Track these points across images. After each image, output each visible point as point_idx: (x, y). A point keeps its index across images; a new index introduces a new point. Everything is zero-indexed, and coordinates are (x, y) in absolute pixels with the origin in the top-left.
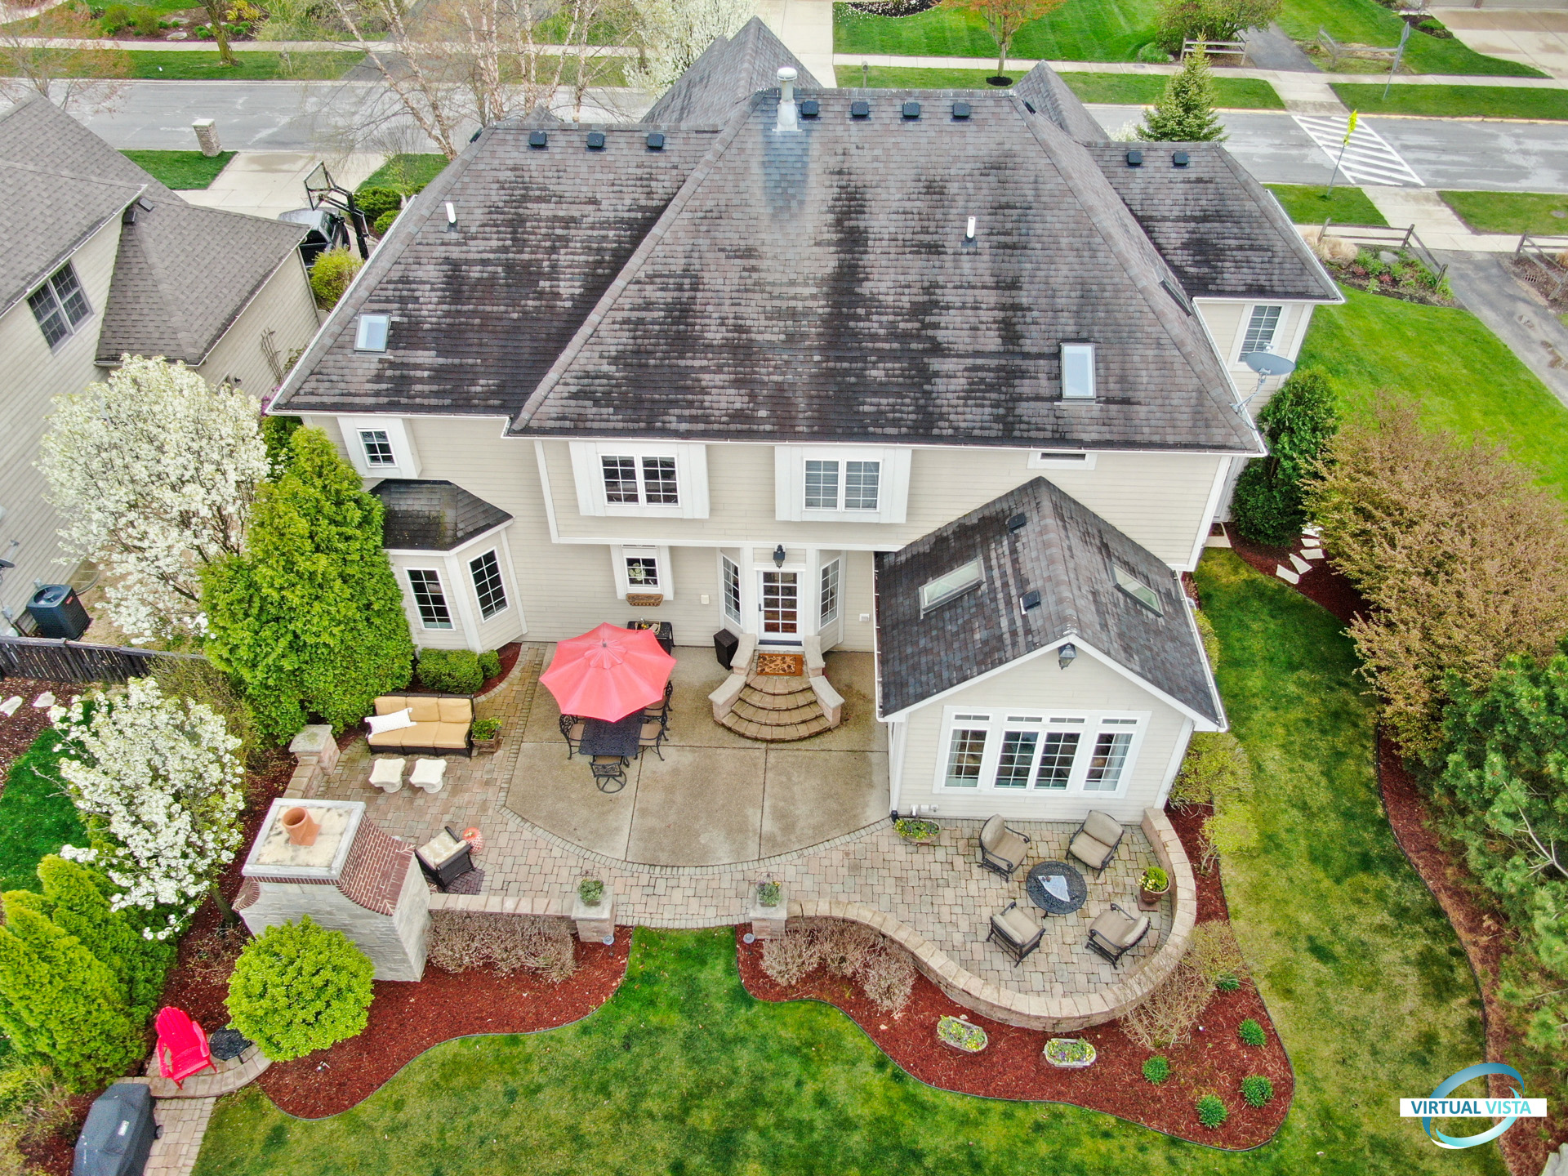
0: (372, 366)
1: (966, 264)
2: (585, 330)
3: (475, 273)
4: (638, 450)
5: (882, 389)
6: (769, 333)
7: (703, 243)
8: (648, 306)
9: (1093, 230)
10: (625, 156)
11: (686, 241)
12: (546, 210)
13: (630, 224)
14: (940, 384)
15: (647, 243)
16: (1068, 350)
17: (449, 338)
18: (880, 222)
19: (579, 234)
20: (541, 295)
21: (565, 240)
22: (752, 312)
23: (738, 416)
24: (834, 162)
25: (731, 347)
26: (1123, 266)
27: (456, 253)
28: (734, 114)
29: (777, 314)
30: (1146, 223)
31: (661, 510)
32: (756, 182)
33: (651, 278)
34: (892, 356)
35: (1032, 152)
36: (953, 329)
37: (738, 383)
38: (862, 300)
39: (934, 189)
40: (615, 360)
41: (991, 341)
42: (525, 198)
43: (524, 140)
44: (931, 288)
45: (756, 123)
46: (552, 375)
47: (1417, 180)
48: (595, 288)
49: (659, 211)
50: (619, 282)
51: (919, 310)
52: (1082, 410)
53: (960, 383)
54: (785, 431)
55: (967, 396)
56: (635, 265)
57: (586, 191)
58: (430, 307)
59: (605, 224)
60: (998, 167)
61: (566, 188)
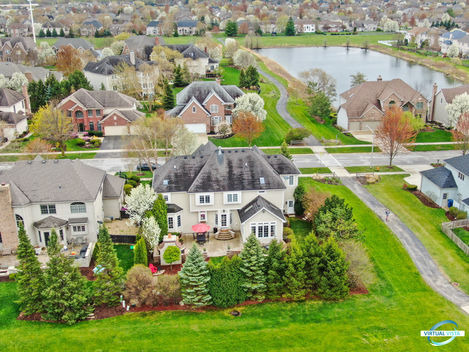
0: (166, 187)
1: (246, 169)
2: (196, 180)
3: (179, 174)
4: (205, 194)
5: (237, 185)
6: (221, 179)
7: (211, 168)
8: (204, 176)
9: (262, 164)
10: (198, 159)
11: (208, 169)
12: (188, 166)
13: (200, 167)
14: (244, 183)
15: (203, 169)
16: (261, 178)
17: (176, 182)
18: (234, 164)
19: (193, 169)
20: (189, 176)
21: (191, 170)
22: (218, 176)
23: (218, 189)
24: (227, 158)
25: (216, 181)
26: (267, 168)
27: (176, 172)
28: (212, 153)
29: (222, 176)
30: (272, 165)
31: (208, 204)
32: (217, 161)
33: (204, 173)
34: (237, 180)
35: (253, 155)
36: (245, 177)
37: (217, 185)
38: (233, 174)
39: (241, 160)
40: (200, 183)
41: (250, 178)
42: (185, 165)
43: (184, 158)
44: (242, 172)
45: (216, 154)
46: (192, 186)
47: (340, 165)
48: (196, 175)
49: (203, 166)
50: (200, 174)
51: (240, 175)
52: (263, 185)
53: (247, 183)
54: (224, 190)
55: (248, 184)
56: (202, 171)
57: (193, 163)
58: (173, 178)
59: (196, 167)
60: (249, 157)
61: (190, 163)
